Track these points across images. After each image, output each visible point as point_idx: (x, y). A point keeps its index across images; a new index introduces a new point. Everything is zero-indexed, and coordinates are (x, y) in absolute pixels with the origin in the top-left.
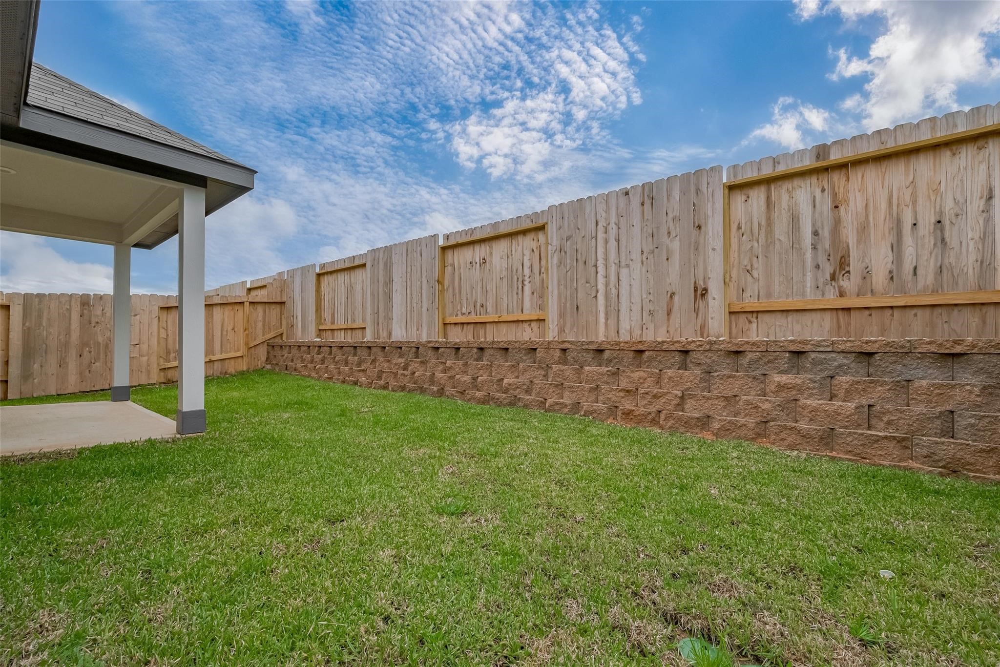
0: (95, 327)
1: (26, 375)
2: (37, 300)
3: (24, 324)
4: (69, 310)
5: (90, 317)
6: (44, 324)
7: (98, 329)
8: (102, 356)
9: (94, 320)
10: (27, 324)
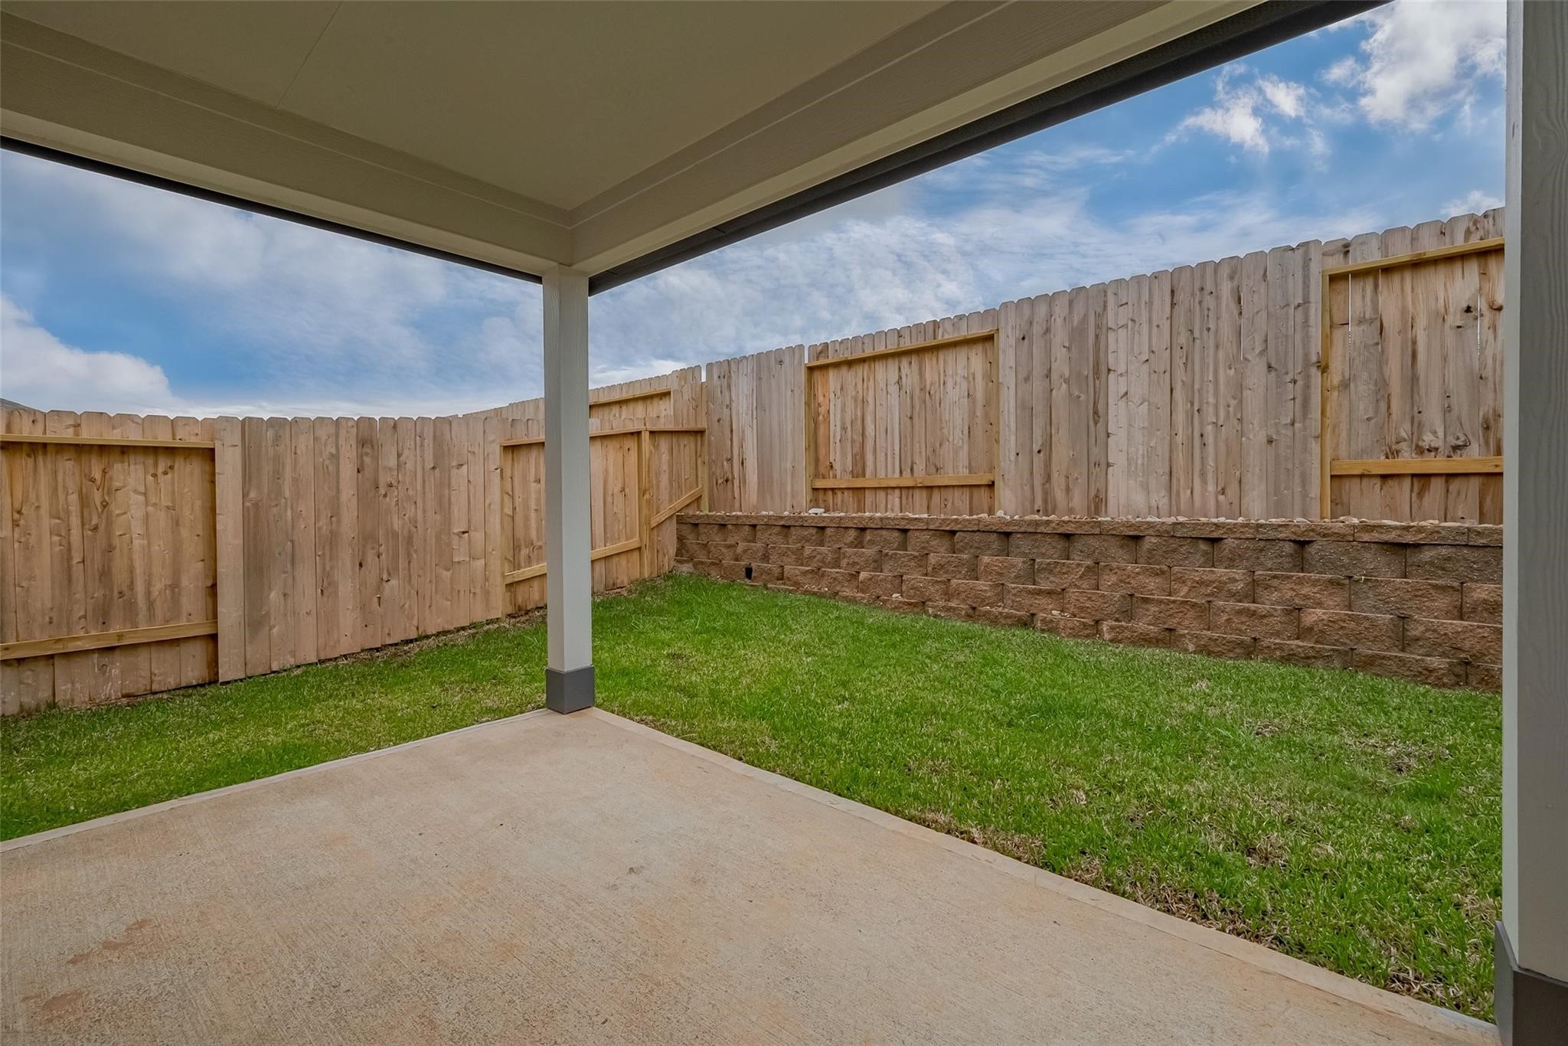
0: (385, 496)
1: (255, 622)
2: (270, 434)
3: (245, 495)
4: (335, 457)
5: (376, 471)
6: (287, 494)
7: (390, 501)
8: (402, 563)
9: (384, 479)
10: (253, 495)
